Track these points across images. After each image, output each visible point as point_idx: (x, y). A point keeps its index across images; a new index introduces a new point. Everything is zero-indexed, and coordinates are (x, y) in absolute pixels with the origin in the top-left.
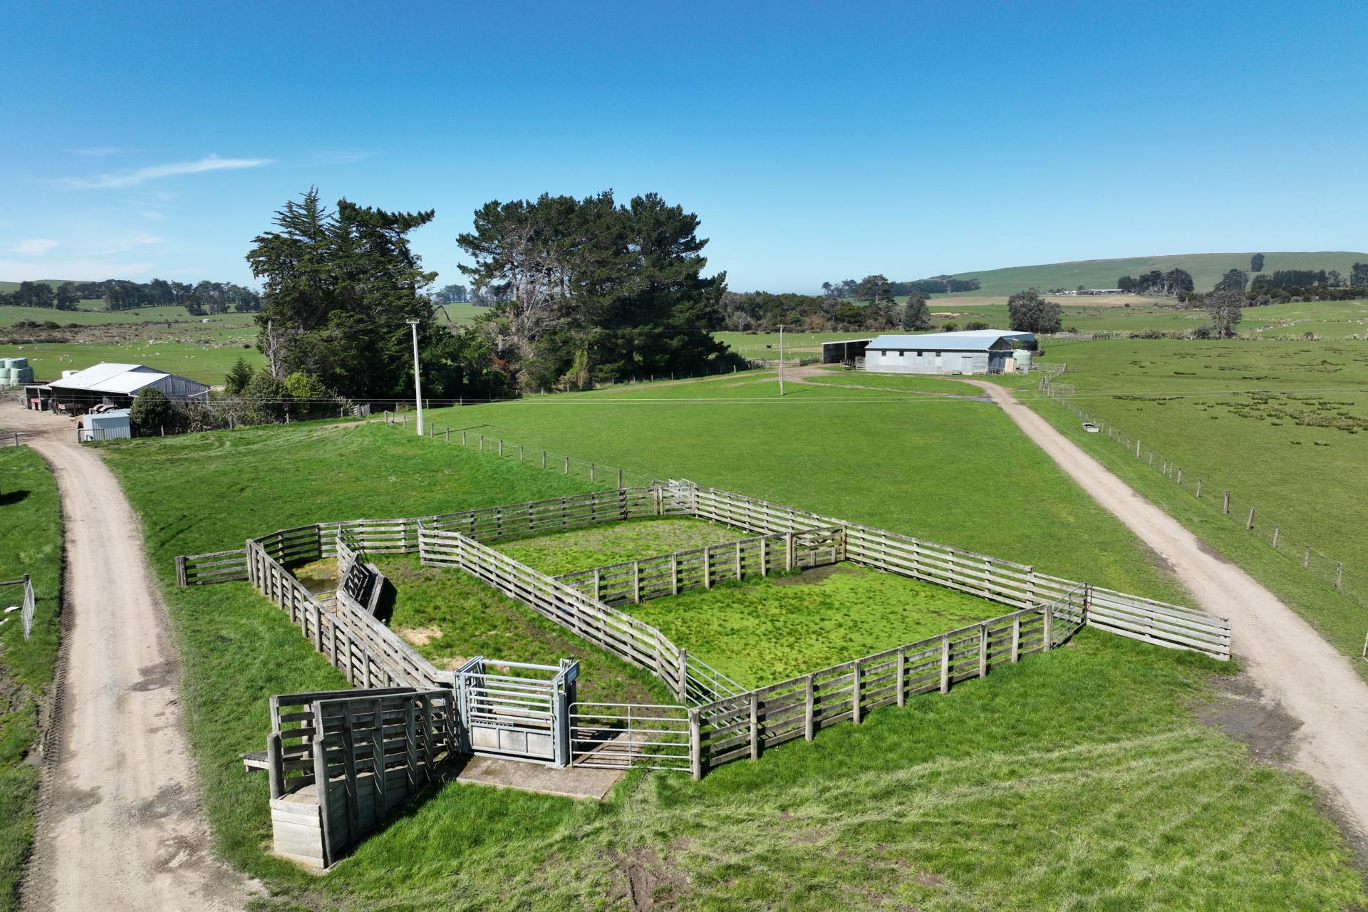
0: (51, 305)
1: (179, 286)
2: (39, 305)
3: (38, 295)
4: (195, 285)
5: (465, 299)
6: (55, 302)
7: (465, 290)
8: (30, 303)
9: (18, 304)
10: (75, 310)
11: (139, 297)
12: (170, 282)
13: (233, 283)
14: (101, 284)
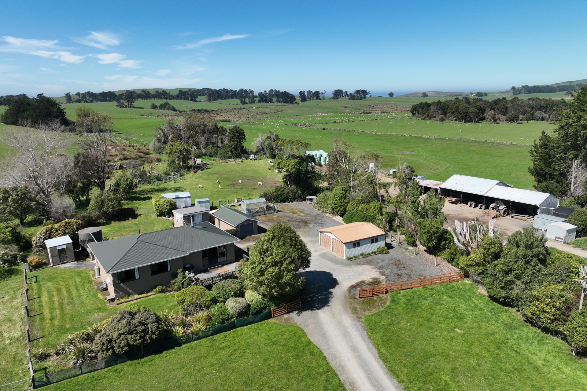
0: (188, 99)
1: (232, 91)
2: (185, 99)
3: (184, 95)
4: (238, 91)
5: (342, 96)
6: (190, 98)
7: (343, 92)
8: (182, 99)
9: (178, 99)
10: (196, 101)
11: (218, 96)
12: (229, 90)
13: (251, 90)
14: (201, 90)
